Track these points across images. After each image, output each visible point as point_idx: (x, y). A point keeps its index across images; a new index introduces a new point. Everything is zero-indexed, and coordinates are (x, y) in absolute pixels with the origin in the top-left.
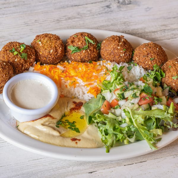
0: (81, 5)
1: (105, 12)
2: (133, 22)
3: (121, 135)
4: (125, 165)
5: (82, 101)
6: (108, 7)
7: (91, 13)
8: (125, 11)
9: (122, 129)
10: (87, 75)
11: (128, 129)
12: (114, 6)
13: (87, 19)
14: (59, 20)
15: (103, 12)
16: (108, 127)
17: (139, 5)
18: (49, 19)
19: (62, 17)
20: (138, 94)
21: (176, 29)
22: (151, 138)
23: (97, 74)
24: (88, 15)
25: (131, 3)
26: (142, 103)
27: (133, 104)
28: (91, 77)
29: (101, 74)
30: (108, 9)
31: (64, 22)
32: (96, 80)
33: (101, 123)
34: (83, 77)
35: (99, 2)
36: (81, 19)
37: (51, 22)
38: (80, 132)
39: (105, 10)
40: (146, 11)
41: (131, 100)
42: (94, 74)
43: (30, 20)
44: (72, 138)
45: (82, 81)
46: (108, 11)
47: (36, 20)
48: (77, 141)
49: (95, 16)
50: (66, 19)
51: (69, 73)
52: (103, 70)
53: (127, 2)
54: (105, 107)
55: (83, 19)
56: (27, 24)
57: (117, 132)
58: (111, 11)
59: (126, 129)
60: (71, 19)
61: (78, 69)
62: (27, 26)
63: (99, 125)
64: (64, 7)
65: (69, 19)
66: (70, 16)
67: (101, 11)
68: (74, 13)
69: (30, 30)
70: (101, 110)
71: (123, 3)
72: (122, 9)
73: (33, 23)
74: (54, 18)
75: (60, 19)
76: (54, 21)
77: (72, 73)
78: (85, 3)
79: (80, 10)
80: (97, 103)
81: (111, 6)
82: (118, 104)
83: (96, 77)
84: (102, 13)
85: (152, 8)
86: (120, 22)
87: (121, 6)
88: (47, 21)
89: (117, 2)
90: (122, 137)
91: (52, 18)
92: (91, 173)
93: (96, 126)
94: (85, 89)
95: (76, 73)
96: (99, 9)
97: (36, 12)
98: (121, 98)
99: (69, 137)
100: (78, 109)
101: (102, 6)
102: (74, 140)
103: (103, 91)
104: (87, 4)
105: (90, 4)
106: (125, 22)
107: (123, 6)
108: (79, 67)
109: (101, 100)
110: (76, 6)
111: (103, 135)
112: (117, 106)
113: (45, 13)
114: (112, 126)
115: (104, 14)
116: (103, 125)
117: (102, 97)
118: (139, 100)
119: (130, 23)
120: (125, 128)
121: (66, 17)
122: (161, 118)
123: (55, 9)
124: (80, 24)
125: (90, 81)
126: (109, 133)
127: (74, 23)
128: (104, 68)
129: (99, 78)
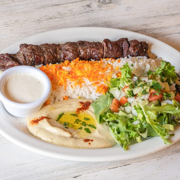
0: (62, 5)
1: (86, 11)
2: (114, 22)
3: (134, 132)
4: (109, 169)
5: (89, 101)
6: (88, 6)
7: (71, 12)
8: (106, 10)
9: (135, 126)
10: (93, 74)
11: (140, 126)
12: (95, 5)
13: (68, 19)
14: (39, 20)
15: (84, 11)
16: (120, 126)
17: (119, 4)
18: (29, 19)
19: (43, 17)
20: (148, 90)
21: (157, 28)
22: (164, 133)
23: (103, 73)
24: (68, 15)
25: (112, 2)
26: (152, 100)
27: (144, 100)
28: (97, 76)
29: (107, 73)
30: (89, 8)
31: (45, 22)
32: (103, 78)
33: (112, 122)
34: (89, 77)
35: (79, 1)
36: (62, 19)
37: (31, 22)
38: (91, 132)
39: (85, 9)
40: (127, 10)
41: (141, 96)
42: (100, 73)
43: (10, 20)
44: (84, 139)
45: (88, 81)
46: (89, 10)
47: (16, 21)
48: (90, 142)
49: (76, 16)
50: (47, 19)
51: (75, 74)
52: (109, 68)
53: (107, 1)
54: (114, 105)
55: (64, 19)
56: (7, 25)
57: (130, 130)
58: (92, 11)
59: (139, 126)
60: (52, 19)
61: (84, 69)
62: (7, 26)
63: (111, 123)
64: (44, 6)
65: (50, 19)
66: (50, 16)
67: (81, 10)
68: (54, 13)
69: (11, 30)
70: (111, 108)
71: (104, 2)
72: (103, 9)
73: (13, 23)
74: (34, 18)
75: (41, 19)
76: (35, 22)
77: (78, 73)
78: (65, 3)
79: (60, 9)
80: (105, 102)
81: (92, 5)
82: (127, 102)
83: (102, 76)
84: (82, 13)
85: (133, 7)
86: (101, 21)
87: (102, 5)
88: (28, 21)
89: (98, 1)
90: (136, 134)
91: (33, 18)
92: (76, 177)
93: (107, 125)
94: (92, 88)
95: (81, 73)
96: (80, 9)
97: (16, 11)
98: (131, 95)
99: (81, 138)
100: (86, 109)
101: (83, 5)
102: (87, 140)
103: (111, 89)
104: (67, 3)
105: (70, 3)
106: (106, 22)
107: (104, 5)
108: (84, 67)
109: (109, 98)
110: (56, 5)
111: (116, 134)
112: (127, 103)
113: (25, 13)
114: (125, 125)
115: (85, 14)
116: (114, 124)
117: (109, 96)
118: (149, 95)
119: (111, 22)
120: (137, 125)
121: (47, 17)
122: (172, 113)
123: (35, 9)
124: (60, 24)
125: (97, 80)
126: (121, 131)
127: (55, 23)
128: (109, 66)
129: (105, 76)
